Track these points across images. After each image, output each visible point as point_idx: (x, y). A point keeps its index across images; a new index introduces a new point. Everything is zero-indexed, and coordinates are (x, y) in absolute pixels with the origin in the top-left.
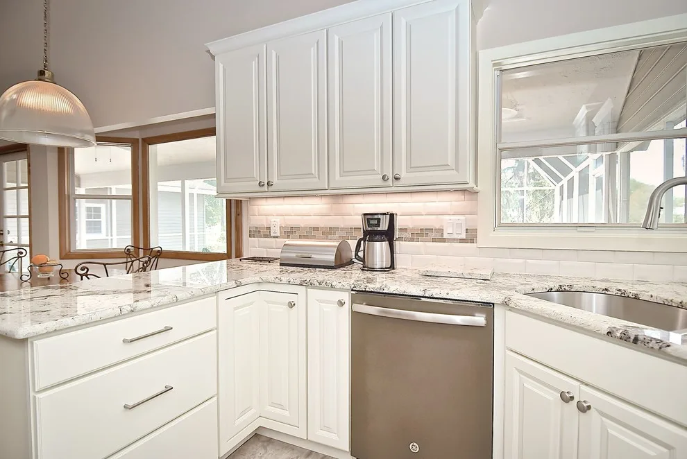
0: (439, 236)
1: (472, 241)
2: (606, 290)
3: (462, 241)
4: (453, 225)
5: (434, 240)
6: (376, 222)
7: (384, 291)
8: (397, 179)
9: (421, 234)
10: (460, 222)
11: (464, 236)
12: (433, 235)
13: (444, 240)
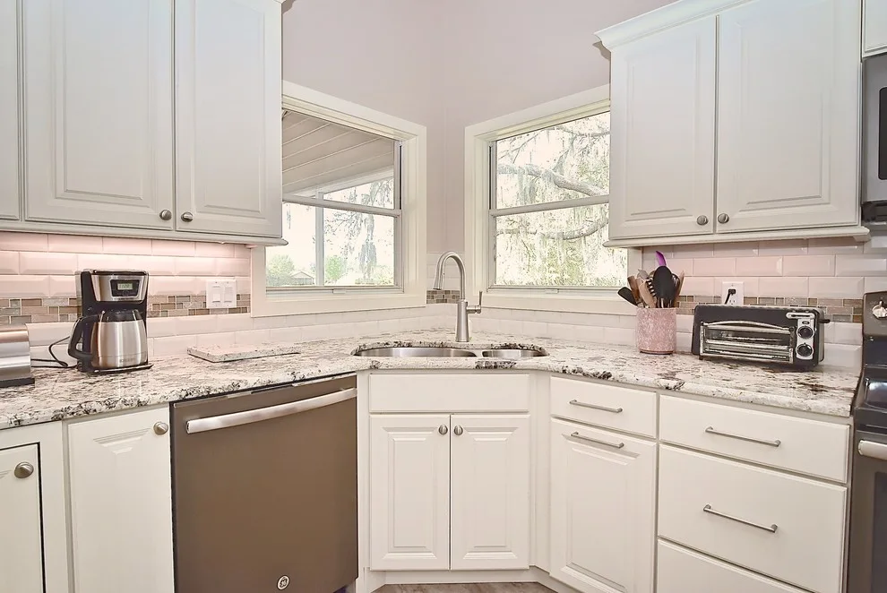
0: (199, 306)
1: (245, 310)
2: (387, 344)
3: (232, 311)
4: (219, 292)
5: (193, 312)
6: (130, 287)
7: (240, 388)
8: (188, 220)
9: (174, 303)
10: (230, 286)
11: (234, 305)
12: (189, 305)
13: (207, 311)
